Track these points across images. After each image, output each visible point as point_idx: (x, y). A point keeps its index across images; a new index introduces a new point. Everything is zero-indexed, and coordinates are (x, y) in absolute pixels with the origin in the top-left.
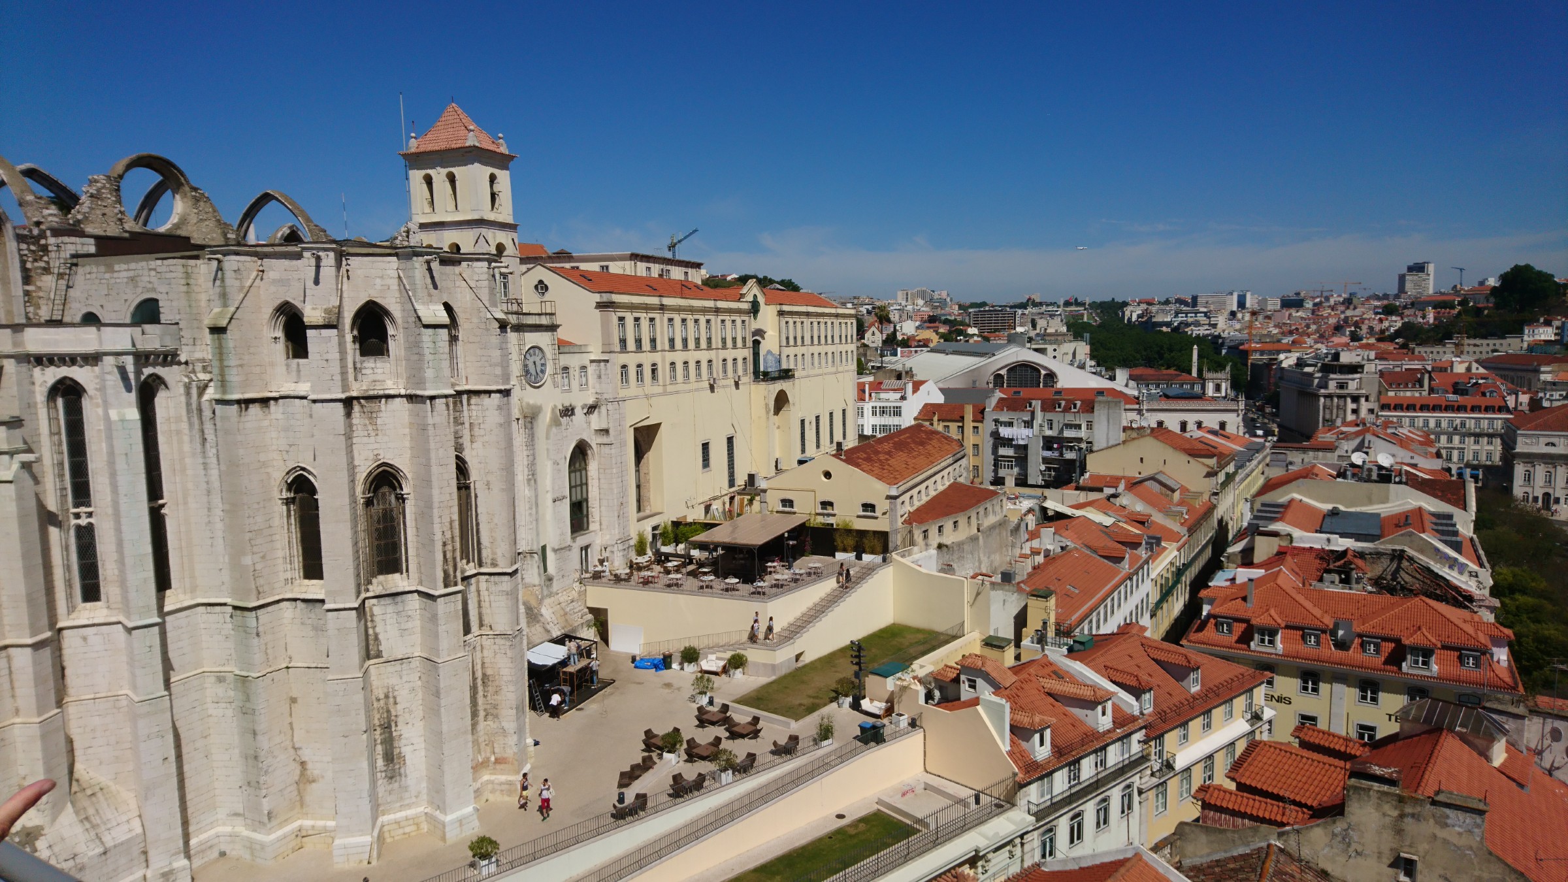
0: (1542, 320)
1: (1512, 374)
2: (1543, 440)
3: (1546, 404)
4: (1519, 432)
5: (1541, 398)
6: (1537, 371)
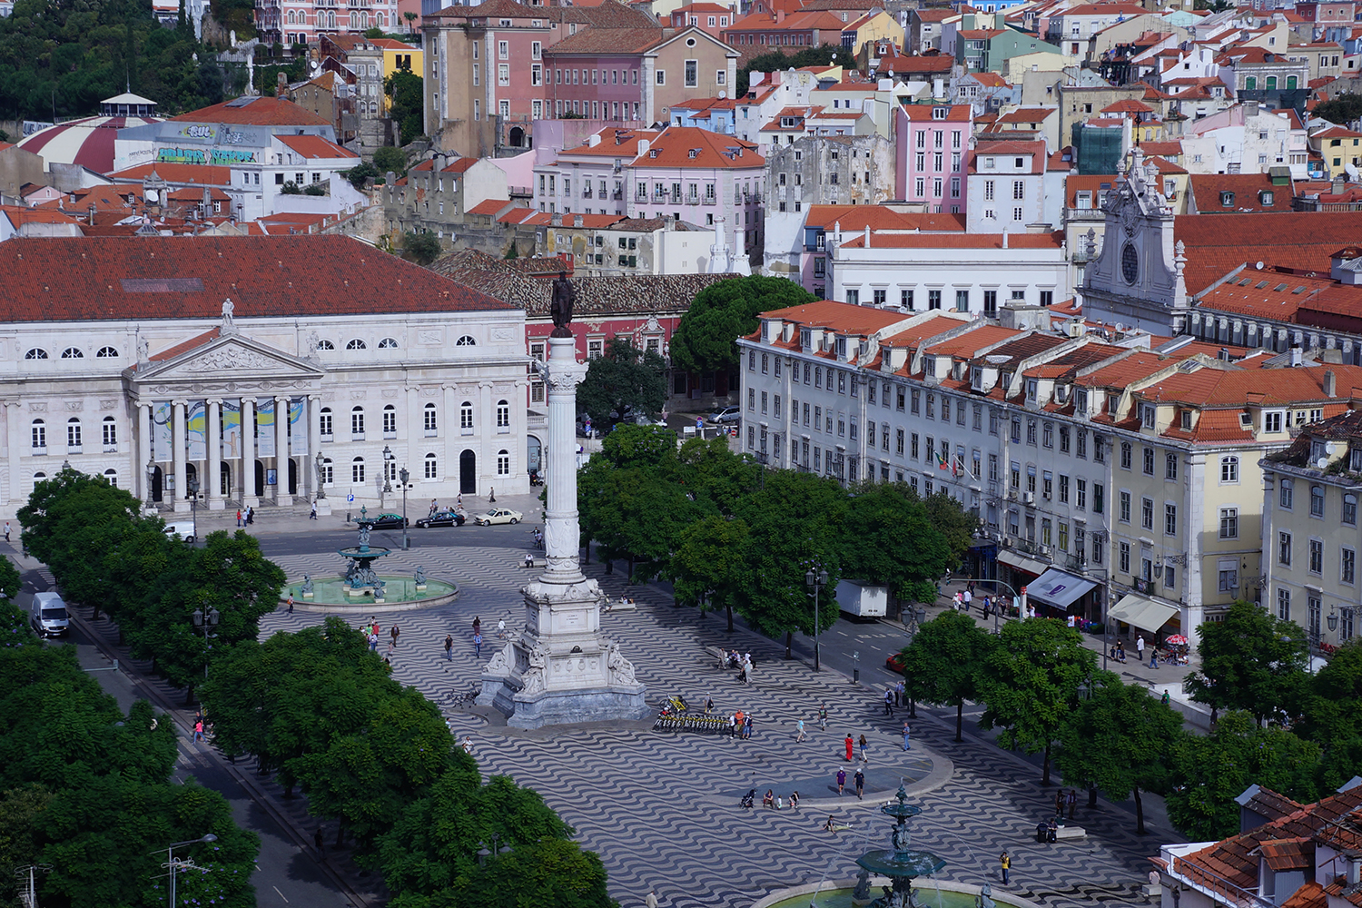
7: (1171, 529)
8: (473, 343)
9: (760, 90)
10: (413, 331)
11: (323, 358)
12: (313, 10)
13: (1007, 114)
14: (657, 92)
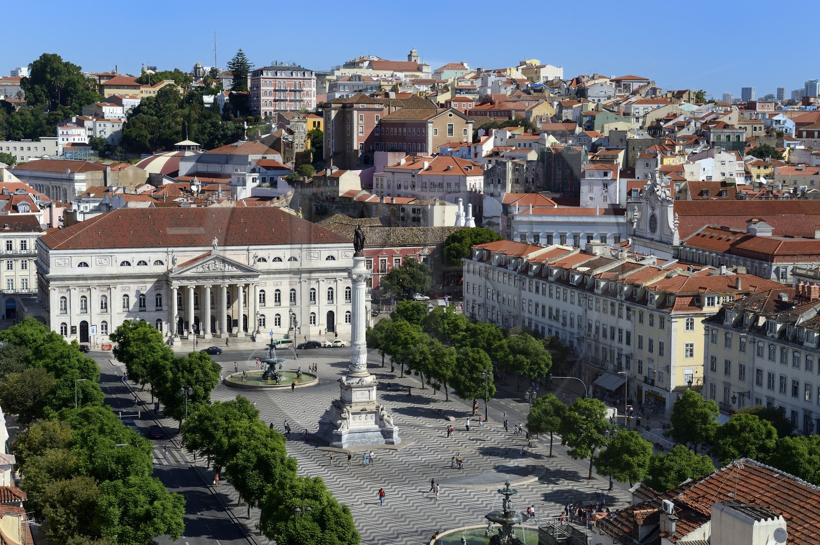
0: (74, 120)
1: (46, 183)
2: (77, 260)
3: (80, 218)
4: (51, 252)
5: (75, 211)
6: (71, 180)
7: (661, 354)
8: (334, 259)
9: (483, 139)
10: (304, 253)
11: (261, 266)
12: (275, 101)
13: (601, 151)
14: (434, 139)
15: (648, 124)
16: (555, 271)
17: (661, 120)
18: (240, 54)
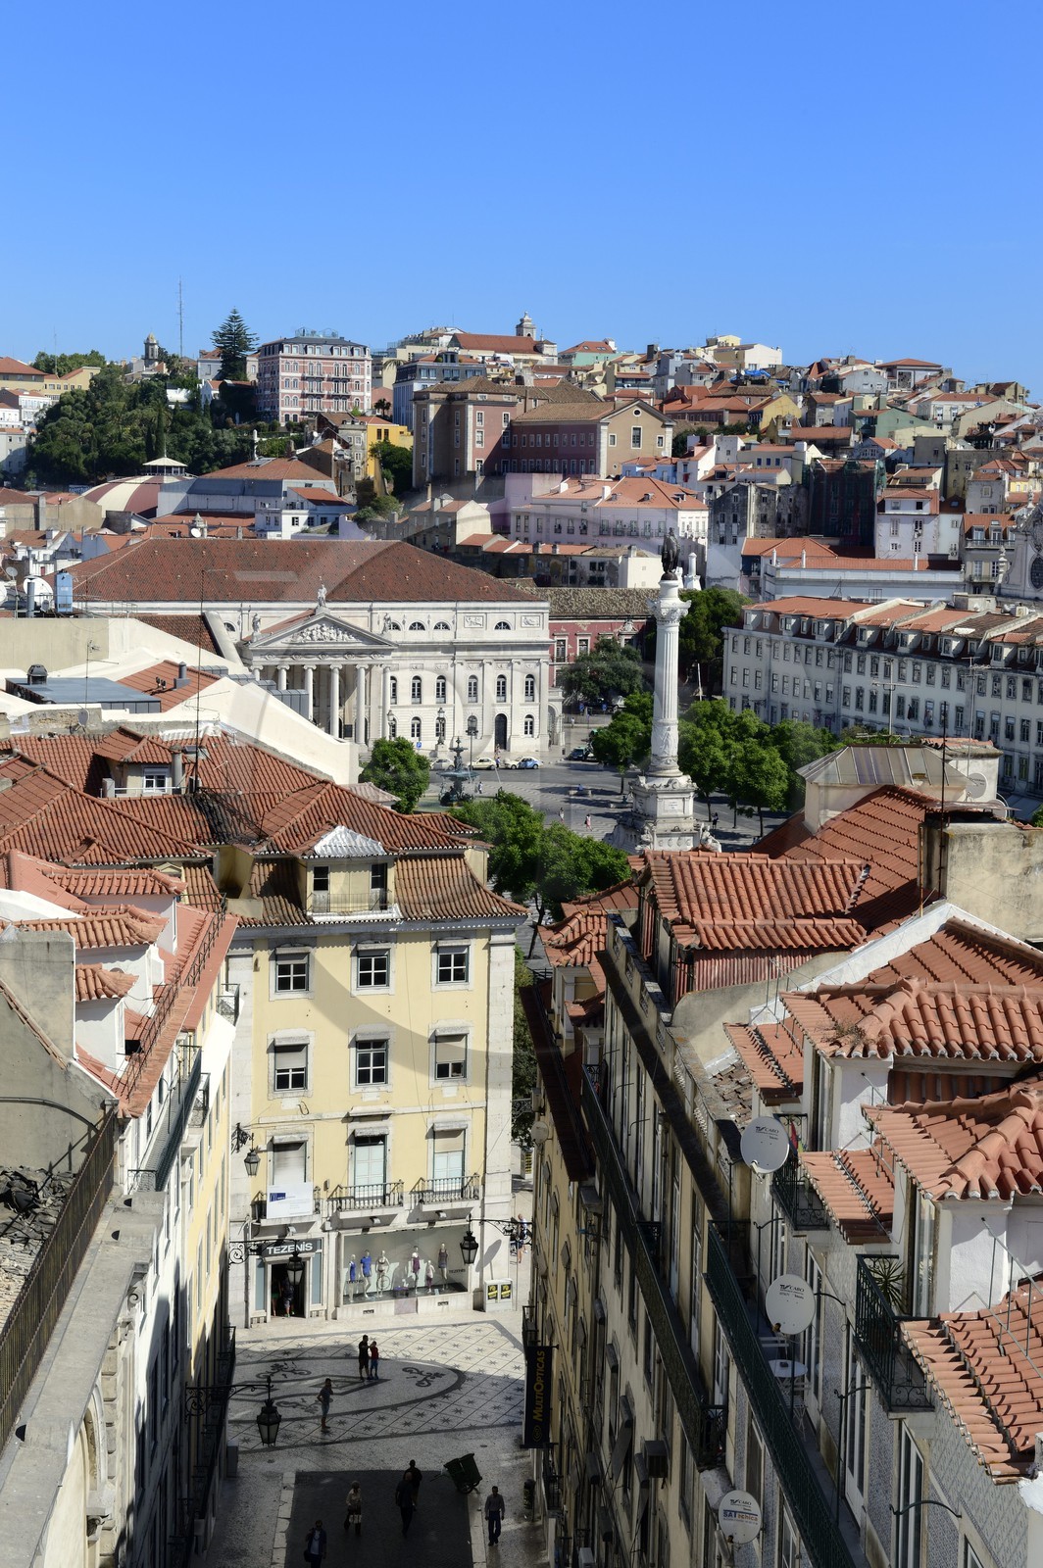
8: (508, 628)
9: (698, 450)
10: (460, 617)
11: (395, 636)
12: (304, 396)
13: (903, 470)
14: (609, 451)
15: (963, 432)
16: (911, 638)
17: (989, 425)
18: (234, 319)
